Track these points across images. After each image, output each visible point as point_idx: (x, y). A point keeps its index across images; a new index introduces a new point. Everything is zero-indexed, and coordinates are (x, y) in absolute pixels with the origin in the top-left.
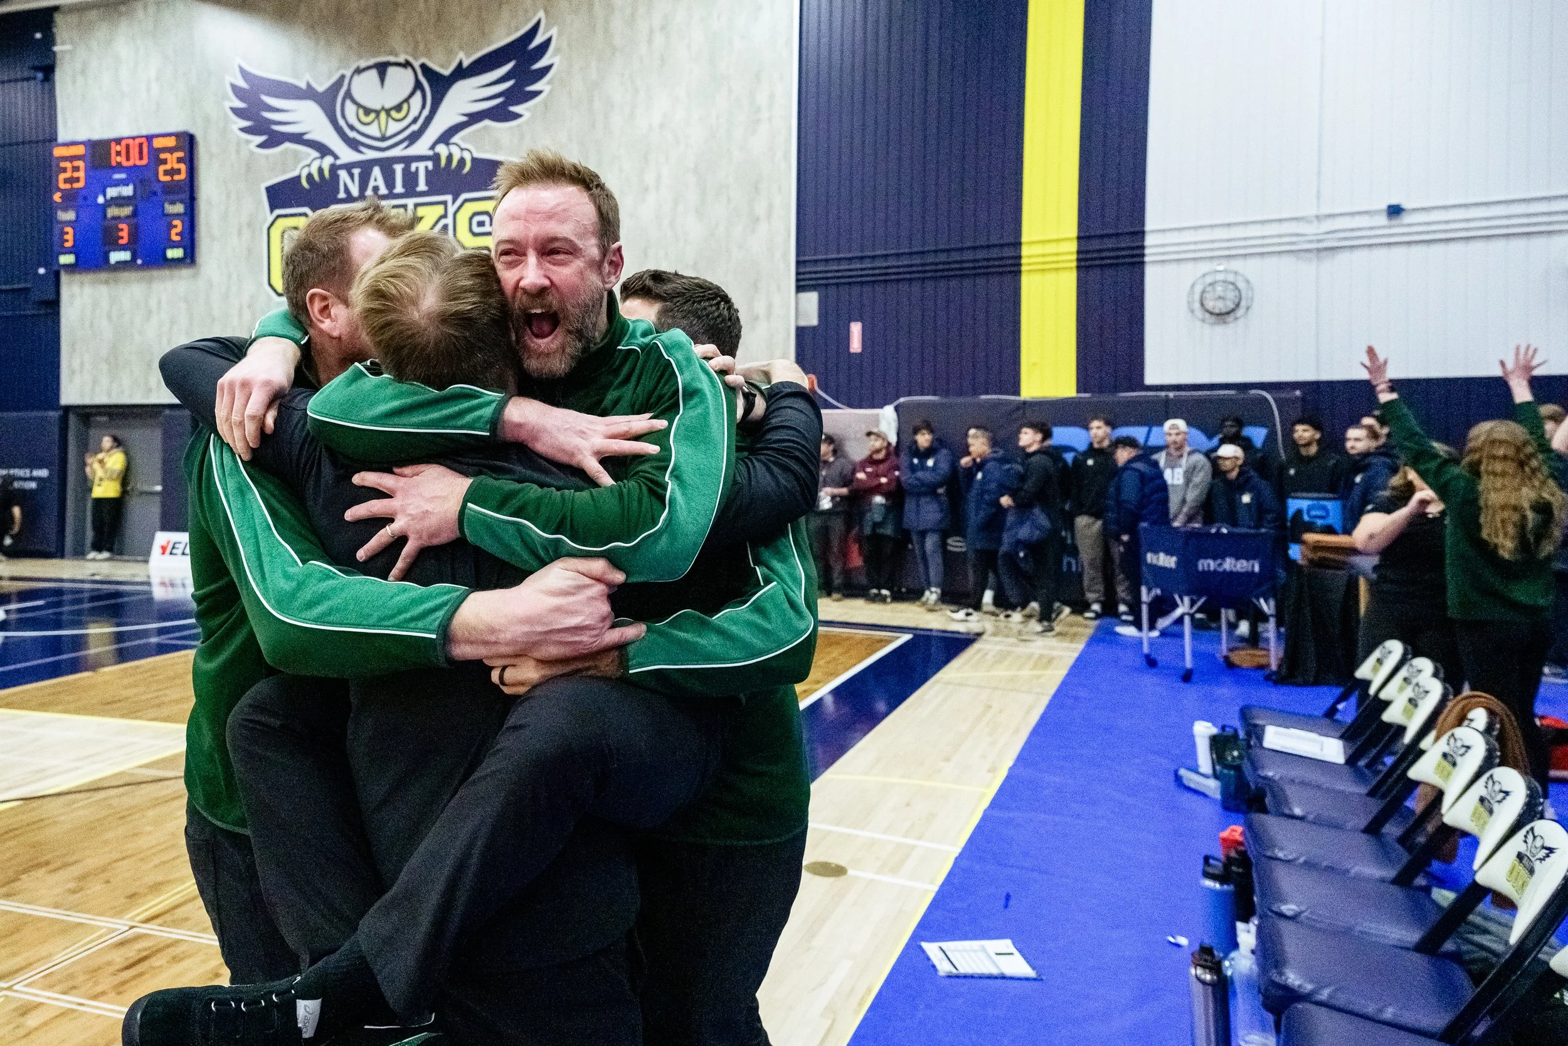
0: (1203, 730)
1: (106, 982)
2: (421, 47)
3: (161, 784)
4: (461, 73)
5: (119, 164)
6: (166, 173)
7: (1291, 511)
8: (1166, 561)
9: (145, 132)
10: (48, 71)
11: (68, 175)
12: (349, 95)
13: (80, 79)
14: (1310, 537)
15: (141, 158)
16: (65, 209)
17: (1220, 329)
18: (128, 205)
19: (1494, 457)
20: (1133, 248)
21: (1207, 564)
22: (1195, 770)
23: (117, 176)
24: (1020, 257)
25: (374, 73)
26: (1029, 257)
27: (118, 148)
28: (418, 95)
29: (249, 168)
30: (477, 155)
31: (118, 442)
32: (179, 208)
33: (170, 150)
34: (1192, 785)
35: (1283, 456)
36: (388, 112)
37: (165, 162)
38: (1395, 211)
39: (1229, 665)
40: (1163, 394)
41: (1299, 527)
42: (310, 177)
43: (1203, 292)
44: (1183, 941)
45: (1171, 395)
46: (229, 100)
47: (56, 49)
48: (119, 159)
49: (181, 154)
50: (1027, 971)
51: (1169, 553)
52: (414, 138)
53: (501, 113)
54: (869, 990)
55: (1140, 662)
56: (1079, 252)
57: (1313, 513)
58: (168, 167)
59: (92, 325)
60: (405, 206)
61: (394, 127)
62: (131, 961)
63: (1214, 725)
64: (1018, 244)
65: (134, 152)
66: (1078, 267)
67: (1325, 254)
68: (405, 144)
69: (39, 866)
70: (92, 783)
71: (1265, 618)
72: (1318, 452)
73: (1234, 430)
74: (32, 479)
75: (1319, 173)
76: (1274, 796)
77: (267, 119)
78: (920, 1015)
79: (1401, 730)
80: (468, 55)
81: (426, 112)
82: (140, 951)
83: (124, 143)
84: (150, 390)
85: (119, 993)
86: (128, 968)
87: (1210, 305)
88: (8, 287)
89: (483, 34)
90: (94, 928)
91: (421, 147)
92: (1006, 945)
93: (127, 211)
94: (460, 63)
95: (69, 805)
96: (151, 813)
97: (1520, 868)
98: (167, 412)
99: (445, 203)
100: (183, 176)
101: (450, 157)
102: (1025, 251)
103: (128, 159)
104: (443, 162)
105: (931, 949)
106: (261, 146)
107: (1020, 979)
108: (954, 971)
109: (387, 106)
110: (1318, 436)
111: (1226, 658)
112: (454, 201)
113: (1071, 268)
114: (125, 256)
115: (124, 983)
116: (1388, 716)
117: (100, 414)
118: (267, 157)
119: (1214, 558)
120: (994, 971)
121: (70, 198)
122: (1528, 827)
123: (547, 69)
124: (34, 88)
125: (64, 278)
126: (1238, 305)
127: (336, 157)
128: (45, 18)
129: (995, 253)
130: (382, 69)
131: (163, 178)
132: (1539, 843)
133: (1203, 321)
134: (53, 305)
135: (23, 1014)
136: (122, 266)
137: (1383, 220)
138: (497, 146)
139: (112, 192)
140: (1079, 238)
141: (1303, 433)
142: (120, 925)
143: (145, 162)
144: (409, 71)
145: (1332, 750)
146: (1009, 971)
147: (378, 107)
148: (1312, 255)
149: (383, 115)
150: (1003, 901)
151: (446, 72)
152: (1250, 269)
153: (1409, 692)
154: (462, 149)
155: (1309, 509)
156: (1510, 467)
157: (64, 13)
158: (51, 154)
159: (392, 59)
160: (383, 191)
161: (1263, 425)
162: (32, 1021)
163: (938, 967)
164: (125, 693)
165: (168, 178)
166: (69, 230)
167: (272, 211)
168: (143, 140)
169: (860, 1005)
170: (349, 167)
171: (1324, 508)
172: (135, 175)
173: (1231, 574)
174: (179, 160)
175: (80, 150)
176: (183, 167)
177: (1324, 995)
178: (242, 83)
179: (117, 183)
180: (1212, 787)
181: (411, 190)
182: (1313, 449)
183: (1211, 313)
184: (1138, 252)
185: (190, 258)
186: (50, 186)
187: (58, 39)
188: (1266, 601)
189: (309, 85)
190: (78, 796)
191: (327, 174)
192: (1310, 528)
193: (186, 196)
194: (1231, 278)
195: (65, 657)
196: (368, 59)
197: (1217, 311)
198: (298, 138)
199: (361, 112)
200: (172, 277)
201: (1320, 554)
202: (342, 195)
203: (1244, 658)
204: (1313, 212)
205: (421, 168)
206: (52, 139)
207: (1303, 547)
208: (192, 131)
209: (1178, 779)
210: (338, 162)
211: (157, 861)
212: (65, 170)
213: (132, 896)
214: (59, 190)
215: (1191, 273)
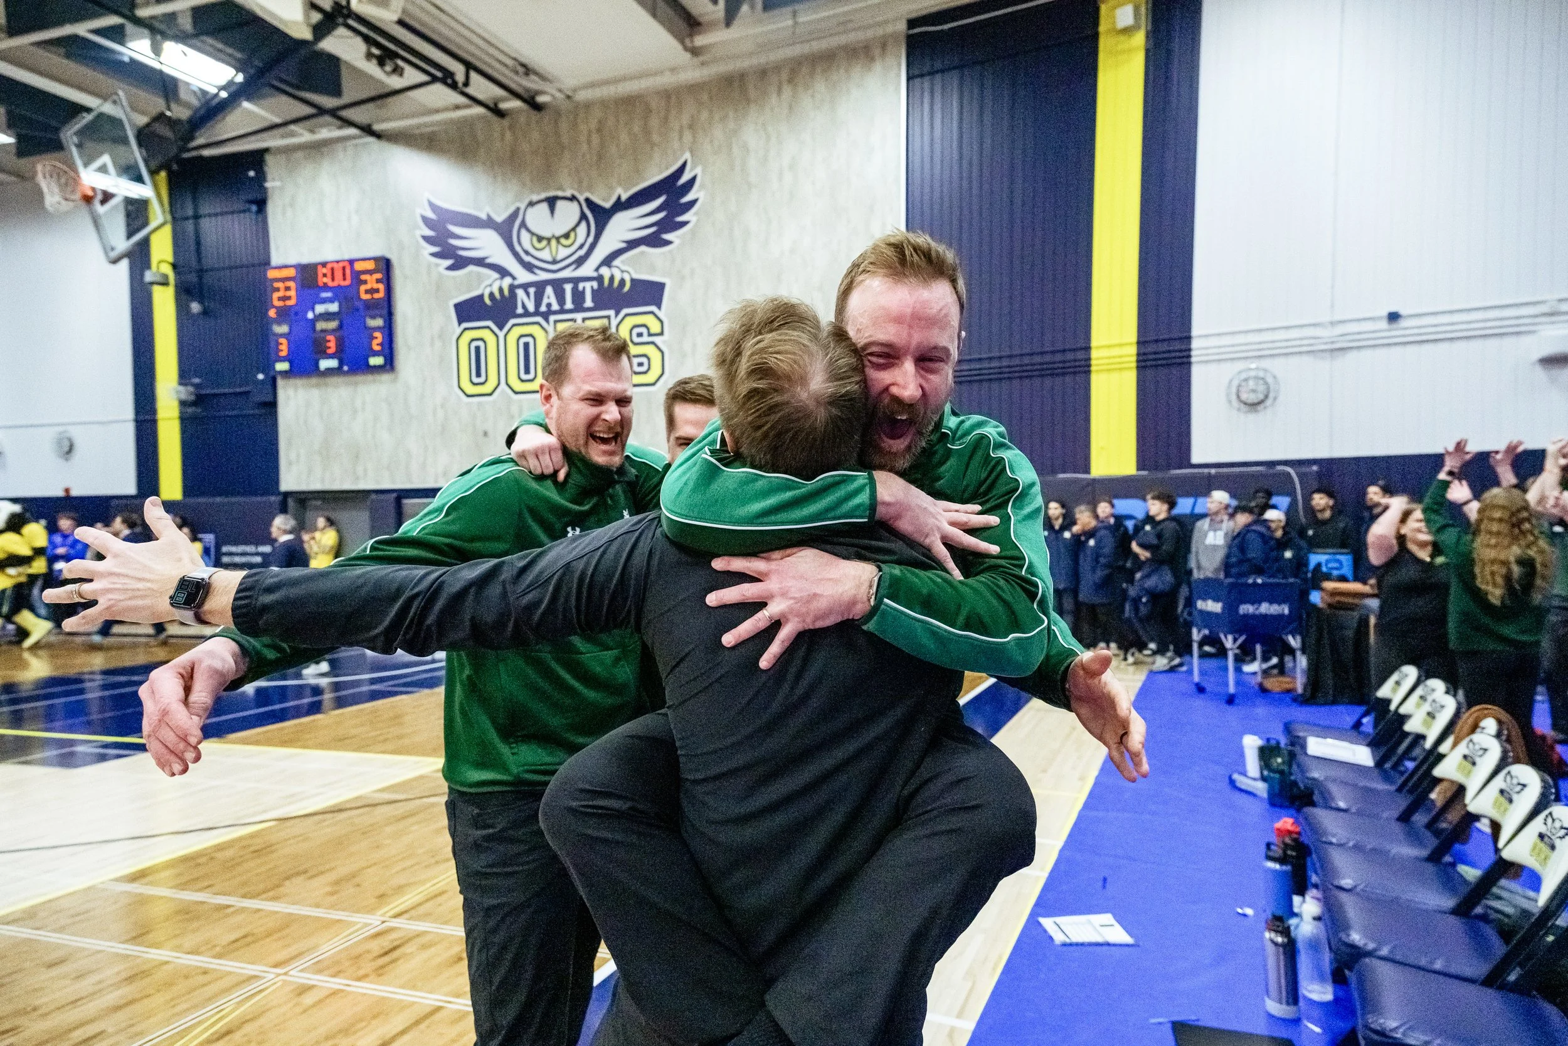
0: (1251, 743)
1: (367, 967)
2: (585, 184)
3: (393, 805)
4: (620, 206)
5: (325, 284)
6: (367, 292)
7: (1312, 566)
8: (1213, 606)
9: (347, 257)
10: (261, 204)
11: (281, 294)
12: (523, 225)
13: (289, 213)
14: (1329, 585)
15: (344, 279)
16: (279, 323)
17: (1252, 417)
18: (334, 320)
19: (1492, 520)
20: (1181, 351)
21: (1246, 609)
22: (1244, 773)
23: (324, 295)
24: (1089, 359)
25: (544, 206)
26: (1098, 359)
27: (324, 270)
28: (583, 225)
29: (438, 288)
30: (636, 276)
31: (331, 522)
32: (379, 322)
33: (370, 272)
34: (1243, 787)
35: (1303, 520)
36: (558, 239)
37: (365, 282)
38: (1393, 317)
39: (1263, 690)
40: (1206, 471)
41: (1319, 577)
42: (491, 295)
43: (1239, 386)
44: (1249, 911)
45: (1213, 471)
46: (420, 229)
47: (268, 185)
48: (325, 280)
49: (379, 276)
50: (1126, 938)
51: (1216, 599)
52: (580, 262)
53: (655, 240)
54: (1000, 957)
55: (1193, 688)
56: (1138, 355)
57: (1330, 565)
58: (368, 286)
59: (305, 422)
60: (574, 320)
61: (563, 253)
62: (387, 949)
63: (1261, 738)
64: (1088, 348)
65: (339, 274)
66: (1138, 367)
67: (1336, 353)
68: (573, 267)
69: (298, 874)
70: (334, 806)
71: (1291, 651)
72: (1332, 516)
73: (1264, 500)
74: (257, 554)
75: (1333, 287)
76: (1322, 793)
77: (453, 246)
78: (1042, 976)
79: (1421, 737)
80: (626, 190)
81: (591, 239)
82: (392, 941)
83: (329, 266)
84: (357, 478)
85: (379, 975)
86: (386, 953)
87: (1244, 396)
88: (231, 391)
89: (638, 171)
90: (354, 924)
91: (587, 270)
92: (1108, 918)
93: (333, 325)
94: (619, 198)
95: (320, 822)
96: (388, 829)
97: (1542, 845)
98: (374, 496)
99: (608, 317)
100: (381, 295)
101: (612, 278)
102: (1094, 354)
103: (333, 279)
104: (606, 282)
105: (1047, 923)
106: (449, 268)
107: (1121, 945)
108: (1068, 941)
109: (557, 234)
110: (1331, 502)
111: (1261, 685)
112: (617, 314)
113: (1131, 368)
114: (333, 363)
115: (382, 967)
116: (1408, 727)
117: (315, 499)
118: (454, 278)
119: (1253, 604)
120: (1100, 940)
121: (284, 314)
122: (1546, 812)
123: (693, 203)
124: (248, 219)
125: (280, 382)
126: (1266, 397)
127: (514, 278)
128: (257, 159)
129: (1070, 356)
130: (552, 202)
131: (364, 296)
132: (1557, 824)
133: (1239, 410)
134: (271, 406)
135: (300, 994)
136: (330, 372)
137: (1384, 324)
138: (652, 269)
139: (320, 309)
140: (1139, 343)
141: (1320, 500)
142: (374, 921)
143: (348, 282)
144: (575, 205)
145: (1362, 755)
146: (1112, 939)
147: (548, 234)
148: (1327, 355)
149: (554, 242)
150: (1100, 884)
151: (607, 205)
152: (1277, 366)
153: (1427, 707)
154: (623, 271)
155: (1327, 562)
156: (1504, 528)
157: (275, 154)
158: (265, 275)
159: (560, 194)
160: (555, 307)
161: (1288, 494)
162: (309, 999)
163: (1055, 938)
164: (354, 732)
165: (368, 297)
166: (283, 341)
167: (460, 324)
168: (347, 264)
169: (994, 969)
170: (525, 287)
171: (1338, 561)
172: (340, 294)
173: (1265, 617)
174: (378, 281)
175: (292, 272)
176: (381, 287)
177: (1384, 951)
178: (430, 215)
179: (324, 301)
180: (1261, 788)
181: (579, 306)
182: (1327, 514)
183: (1245, 404)
184: (1185, 354)
185: (390, 364)
186: (266, 304)
187: (269, 176)
188: (1294, 637)
189: (489, 216)
190: (326, 816)
191: (506, 292)
192: (1328, 577)
193: (385, 312)
194: (1261, 374)
195: (291, 704)
196: (538, 193)
197: (1249, 401)
198: (480, 262)
199: (535, 239)
200: (374, 381)
201: (1338, 598)
202: (520, 310)
203: (1274, 684)
204: (1326, 319)
205: (588, 287)
206: (266, 263)
207: (1323, 594)
208: (388, 256)
209: (1232, 782)
210: (516, 283)
211: (398, 868)
212: (278, 290)
213: (382, 896)
214: (274, 307)
215: (1229, 372)
